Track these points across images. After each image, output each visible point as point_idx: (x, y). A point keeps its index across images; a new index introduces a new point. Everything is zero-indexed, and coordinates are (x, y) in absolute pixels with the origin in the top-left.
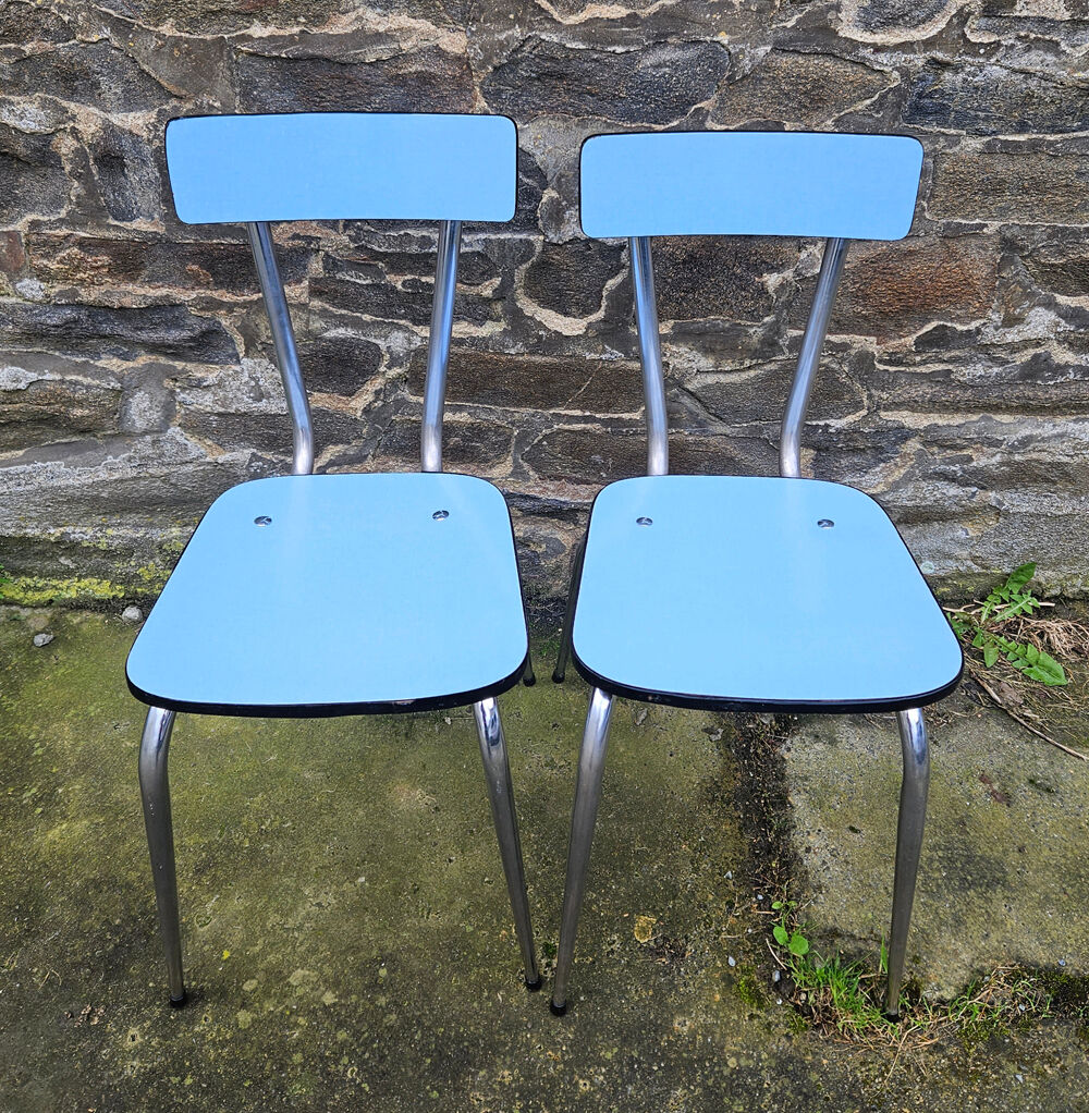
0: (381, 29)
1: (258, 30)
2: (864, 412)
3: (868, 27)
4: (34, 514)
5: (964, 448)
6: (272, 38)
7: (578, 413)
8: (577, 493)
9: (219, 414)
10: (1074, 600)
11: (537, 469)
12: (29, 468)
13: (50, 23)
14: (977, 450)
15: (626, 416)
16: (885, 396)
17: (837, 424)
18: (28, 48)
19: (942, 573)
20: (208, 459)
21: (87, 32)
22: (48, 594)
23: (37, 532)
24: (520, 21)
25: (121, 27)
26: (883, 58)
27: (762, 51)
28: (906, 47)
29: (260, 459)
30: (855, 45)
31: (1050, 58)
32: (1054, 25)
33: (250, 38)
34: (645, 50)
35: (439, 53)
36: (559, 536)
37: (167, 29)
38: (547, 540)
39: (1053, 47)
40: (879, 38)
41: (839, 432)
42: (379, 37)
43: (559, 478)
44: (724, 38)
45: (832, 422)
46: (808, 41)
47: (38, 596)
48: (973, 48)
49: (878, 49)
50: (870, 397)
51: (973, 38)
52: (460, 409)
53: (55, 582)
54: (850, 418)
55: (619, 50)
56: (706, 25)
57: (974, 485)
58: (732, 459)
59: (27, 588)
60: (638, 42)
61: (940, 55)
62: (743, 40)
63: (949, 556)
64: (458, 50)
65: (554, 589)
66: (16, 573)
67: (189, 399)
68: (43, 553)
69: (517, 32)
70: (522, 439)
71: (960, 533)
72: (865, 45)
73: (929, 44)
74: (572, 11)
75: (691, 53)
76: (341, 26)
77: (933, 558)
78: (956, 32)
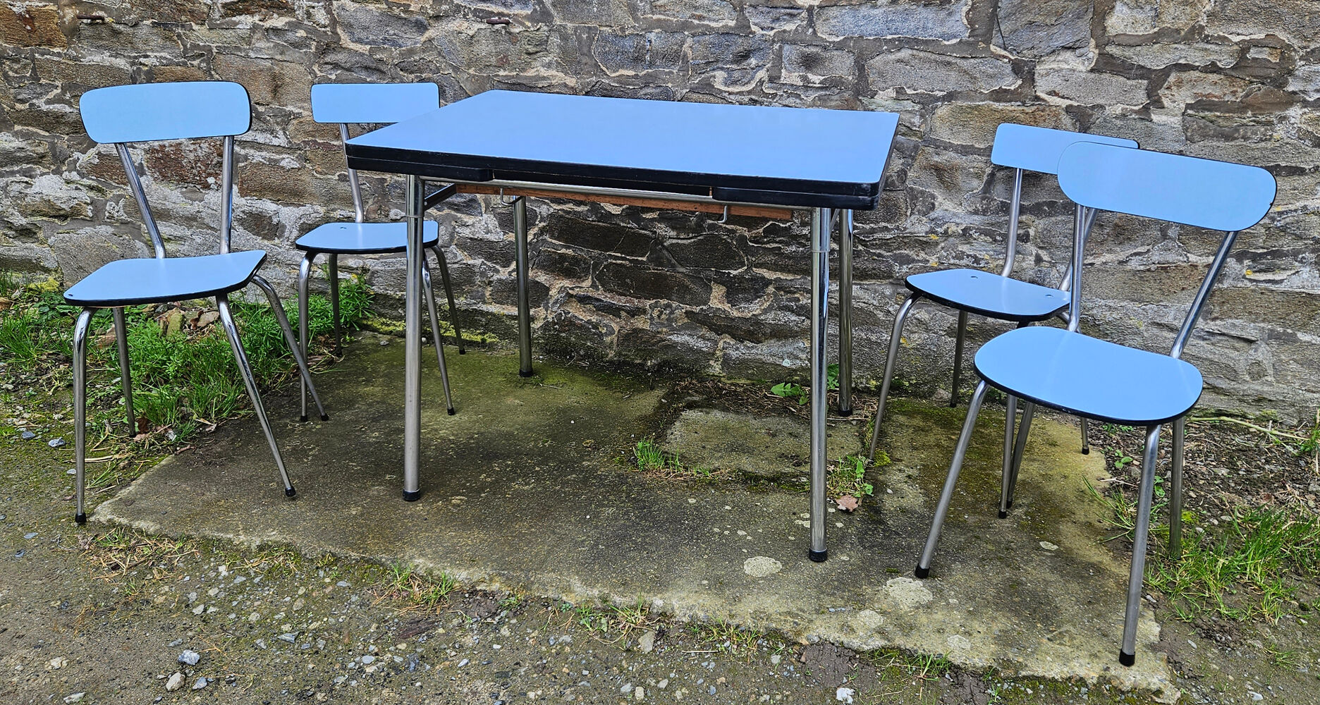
0: (545, 75)
1: (502, 73)
2: (746, 268)
3: (726, 84)
4: (393, 283)
5: (795, 293)
6: (506, 76)
7: (619, 255)
8: (620, 300)
9: (471, 239)
10: (863, 392)
11: (603, 286)
12: (394, 260)
13: (432, 67)
14: (801, 295)
15: (640, 259)
16: (754, 259)
17: (734, 272)
18: (423, 76)
19: (794, 367)
20: (465, 262)
21: (444, 70)
22: (391, 328)
23: (392, 293)
24: (595, 74)
25: (456, 69)
26: (732, 97)
27: (684, 91)
28: (740, 93)
29: (485, 264)
30: (721, 91)
31: (798, 101)
32: (797, 87)
33: (498, 75)
34: (641, 88)
35: (566, 85)
36: (613, 325)
37: (471, 71)
38: (606, 326)
39: (798, 96)
40: (730, 89)
41: (735, 276)
42: (544, 78)
43: (611, 291)
44: (670, 85)
45: (731, 271)
46: (703, 89)
47: (386, 328)
48: (767, 95)
49: (730, 94)
50: (748, 259)
51: (766, 91)
52: (568, 248)
53: (394, 322)
54: (740, 270)
55: (631, 87)
56: (663, 80)
57: (803, 315)
58: (687, 287)
59: (383, 324)
60: (638, 85)
61: (753, 97)
62: (677, 86)
63: (797, 358)
64: (573, 85)
65: (610, 355)
66: (381, 315)
67: (460, 231)
68: (392, 305)
69: (594, 79)
70: (596, 266)
71: (801, 344)
72: (726, 92)
73: (749, 92)
74: (614, 72)
75: (658, 90)
76: (531, 73)
77: (789, 357)
78: (759, 89)
